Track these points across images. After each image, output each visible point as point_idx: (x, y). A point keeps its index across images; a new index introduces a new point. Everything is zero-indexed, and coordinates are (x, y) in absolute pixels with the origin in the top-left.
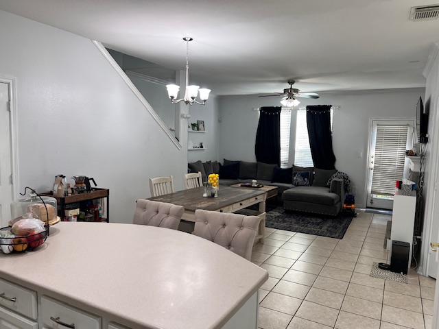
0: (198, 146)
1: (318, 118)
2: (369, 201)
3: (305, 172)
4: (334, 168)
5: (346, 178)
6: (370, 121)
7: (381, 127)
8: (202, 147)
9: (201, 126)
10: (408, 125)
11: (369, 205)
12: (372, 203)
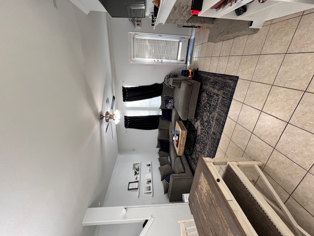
0: (149, 167)
1: (131, 94)
2: (182, 62)
3: (165, 101)
4: (162, 84)
5: (169, 76)
6: (132, 62)
7: (135, 55)
8: (149, 165)
9: (137, 167)
10: (133, 38)
11: (184, 62)
12: (183, 61)
